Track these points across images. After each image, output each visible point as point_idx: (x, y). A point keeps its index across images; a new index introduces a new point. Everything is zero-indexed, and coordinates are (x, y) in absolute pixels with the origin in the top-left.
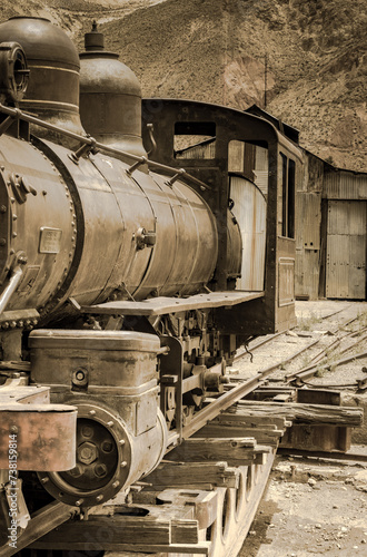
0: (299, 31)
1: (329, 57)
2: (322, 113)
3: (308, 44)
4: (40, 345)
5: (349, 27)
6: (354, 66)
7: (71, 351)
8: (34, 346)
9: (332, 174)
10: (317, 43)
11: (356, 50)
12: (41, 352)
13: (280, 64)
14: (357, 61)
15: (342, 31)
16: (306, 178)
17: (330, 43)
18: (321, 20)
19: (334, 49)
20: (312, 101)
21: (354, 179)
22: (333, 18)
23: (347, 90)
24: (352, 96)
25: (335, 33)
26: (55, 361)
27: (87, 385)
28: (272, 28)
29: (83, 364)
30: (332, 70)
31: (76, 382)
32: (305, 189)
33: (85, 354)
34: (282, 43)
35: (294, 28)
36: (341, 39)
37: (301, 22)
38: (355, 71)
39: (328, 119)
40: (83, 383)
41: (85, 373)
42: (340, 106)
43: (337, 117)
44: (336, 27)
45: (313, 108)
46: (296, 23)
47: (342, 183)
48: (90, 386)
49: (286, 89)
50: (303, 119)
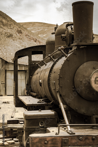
9: (8, 64)
16: (1, 65)
32: (1, 68)
47: (10, 66)
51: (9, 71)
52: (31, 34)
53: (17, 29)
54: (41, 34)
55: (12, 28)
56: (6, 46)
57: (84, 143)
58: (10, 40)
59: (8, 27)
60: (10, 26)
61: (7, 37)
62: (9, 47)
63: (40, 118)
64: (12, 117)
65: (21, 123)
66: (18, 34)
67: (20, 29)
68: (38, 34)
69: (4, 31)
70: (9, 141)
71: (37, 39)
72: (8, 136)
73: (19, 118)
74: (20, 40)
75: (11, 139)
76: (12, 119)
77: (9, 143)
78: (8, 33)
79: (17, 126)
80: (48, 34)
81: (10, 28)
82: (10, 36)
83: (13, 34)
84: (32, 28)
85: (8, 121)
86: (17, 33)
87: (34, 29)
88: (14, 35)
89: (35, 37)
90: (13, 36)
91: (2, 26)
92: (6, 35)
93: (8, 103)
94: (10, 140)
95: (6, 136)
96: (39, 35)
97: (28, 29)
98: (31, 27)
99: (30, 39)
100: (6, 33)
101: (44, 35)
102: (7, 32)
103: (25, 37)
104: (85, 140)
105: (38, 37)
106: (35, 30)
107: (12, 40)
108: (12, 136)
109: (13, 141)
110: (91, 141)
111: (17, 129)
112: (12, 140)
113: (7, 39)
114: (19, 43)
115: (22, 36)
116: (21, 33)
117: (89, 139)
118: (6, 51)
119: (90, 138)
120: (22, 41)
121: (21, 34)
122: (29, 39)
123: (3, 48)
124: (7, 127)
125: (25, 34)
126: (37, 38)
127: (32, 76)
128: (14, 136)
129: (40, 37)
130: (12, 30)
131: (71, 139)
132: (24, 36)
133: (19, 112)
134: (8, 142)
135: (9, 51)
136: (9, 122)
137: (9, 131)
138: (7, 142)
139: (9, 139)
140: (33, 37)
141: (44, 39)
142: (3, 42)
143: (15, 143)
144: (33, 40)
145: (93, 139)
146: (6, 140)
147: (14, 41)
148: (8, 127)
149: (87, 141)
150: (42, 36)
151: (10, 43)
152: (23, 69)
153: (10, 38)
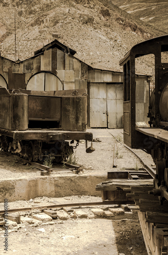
0: (16, 7)
1: (30, 19)
2: (29, 44)
3: (20, 14)
5: (38, 6)
6: (42, 23)
9: (92, 71)
10: (24, 13)
11: (42, 16)
13: (8, 23)
14: (43, 21)
15: (35, 7)
16: (80, 73)
17: (31, 13)
18: (26, 3)
19: (32, 15)
20: (24, 39)
21: (101, 73)
22: (31, 2)
23: (39, 34)
24: (42, 37)
25: (33, 9)
28: (4, 6)
30: (32, 25)
32: (80, 78)
34: (9, 13)
35: (14, 6)
36: (35, 11)
37: (17, 3)
38: (42, 25)
39: (32, 47)
42: (37, 41)
43: (36, 46)
44: (33, 6)
45: (25, 42)
46: (15, 4)
47: (96, 75)
49: (12, 33)
50: (21, 47)
51: (95, 84)
52: (126, 17)
53: (101, 8)
54: (144, 16)
55: (92, 6)
56: (81, 40)
58: (89, 29)
59: (85, 5)
60: (88, 3)
61: (83, 23)
62: (87, 41)
64: (114, 167)
65: (133, 176)
66: (102, 17)
67: (106, 8)
68: (140, 16)
69: (79, 12)
70: (114, 210)
71: (138, 26)
72: (112, 199)
73: (127, 168)
74: (106, 29)
75: (117, 205)
76: (115, 170)
77: (115, 213)
78: (86, 15)
79: (128, 182)
80: (157, 16)
81: (88, 6)
82: (89, 21)
83: (94, 17)
84: (128, 5)
85: (108, 173)
86: (101, 15)
87: (131, 7)
88: (96, 19)
89: (134, 23)
90: (94, 22)
91: (75, 4)
92: (82, 19)
93: (99, 141)
94: (115, 207)
95: (107, 200)
96: (141, 19)
97: (120, 7)
98: (126, 4)
99: (124, 25)
100: (81, 16)
101: (150, 17)
102: (83, 13)
103: (115, 23)
105: (139, 21)
106: (134, 10)
107: (92, 29)
108: (118, 200)
109: (121, 210)
111: (130, 189)
112: (119, 207)
113: (82, 28)
114: (105, 34)
115: (110, 20)
116: (109, 15)
118: (81, 49)
120: (109, 30)
121: (107, 18)
122: (122, 26)
123: (77, 42)
124: (111, 184)
125: (115, 17)
126: (137, 24)
127: (162, 91)
128: (123, 200)
129: (142, 22)
130: (93, 10)
132: (114, 20)
133: (123, 157)
134: (112, 211)
135: (86, 48)
136: (111, 175)
137: (114, 191)
138: (110, 211)
139: (114, 205)
140: (131, 23)
141: (150, 26)
142: (76, 32)
143: (125, 212)
144: (129, 28)
146: (108, 208)
147: (96, 30)
148: (113, 185)
150: (147, 20)
151: (89, 34)
152: (120, 80)
153: (88, 25)
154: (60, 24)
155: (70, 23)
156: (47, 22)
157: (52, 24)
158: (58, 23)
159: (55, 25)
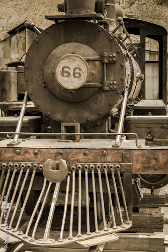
4: (132, 122)
7: (145, 125)
8: (129, 123)
12: (132, 125)
26: (139, 129)
27: (153, 138)
29: (151, 130)
31: (148, 138)
33: (152, 126)
40: (151, 138)
41: (152, 133)
48: (154, 139)
57: (22, 157)
58: (163, 9)
61: (158, 4)
62: (162, 21)
63: (7, 125)
82: (164, 2)
104: (24, 154)
107: (167, 9)
110: (32, 155)
113: (157, 8)
117: (29, 153)
119: (31, 151)
131: (5, 152)
142: (150, 13)
145: (36, 154)
149: (27, 156)
151: (163, 15)
152: (157, 58)
153: (163, 6)
154: (136, 5)
155: (145, 4)
156: (123, 3)
157: (128, 5)
158: (134, 4)
159: (131, 6)
